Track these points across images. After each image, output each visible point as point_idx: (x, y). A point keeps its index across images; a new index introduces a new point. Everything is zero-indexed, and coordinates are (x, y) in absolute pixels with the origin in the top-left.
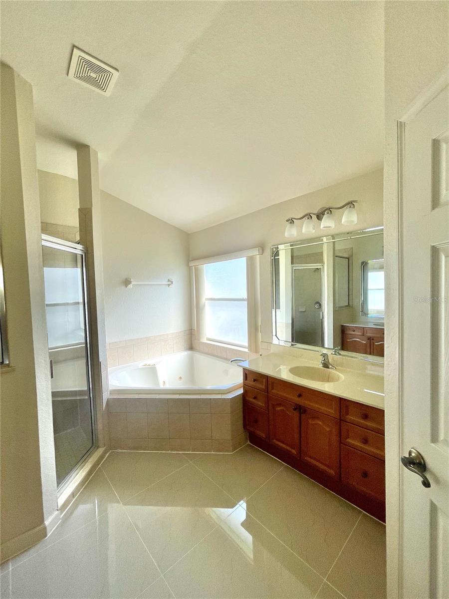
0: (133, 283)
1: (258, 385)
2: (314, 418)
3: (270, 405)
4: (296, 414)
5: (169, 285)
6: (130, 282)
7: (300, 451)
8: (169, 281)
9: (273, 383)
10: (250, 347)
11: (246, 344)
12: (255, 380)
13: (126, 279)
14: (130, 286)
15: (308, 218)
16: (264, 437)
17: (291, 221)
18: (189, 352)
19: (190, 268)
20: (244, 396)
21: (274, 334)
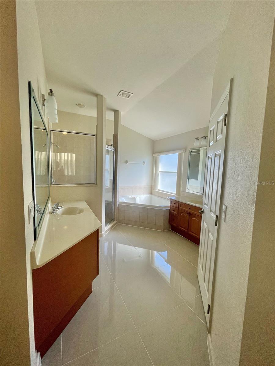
0: (129, 162)
1: (175, 205)
2: (194, 217)
3: (179, 213)
4: (188, 216)
5: (143, 164)
6: (128, 162)
7: (188, 230)
8: (144, 162)
9: (181, 204)
10: (176, 194)
11: (175, 193)
12: (174, 204)
13: (126, 161)
14: (128, 164)
15: (204, 138)
16: (176, 225)
17: (198, 139)
18: (150, 195)
19: (153, 157)
20: (170, 210)
21: (187, 188)
